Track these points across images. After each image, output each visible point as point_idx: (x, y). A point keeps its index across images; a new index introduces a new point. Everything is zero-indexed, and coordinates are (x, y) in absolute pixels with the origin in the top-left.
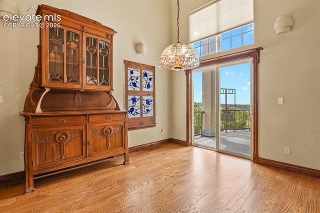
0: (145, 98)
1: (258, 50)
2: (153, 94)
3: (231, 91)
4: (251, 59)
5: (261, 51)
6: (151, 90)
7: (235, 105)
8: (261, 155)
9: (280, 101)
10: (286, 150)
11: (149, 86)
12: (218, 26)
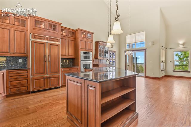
0: (113, 61)
1: (146, 49)
2: (115, 59)
3: (138, 58)
4: (144, 51)
5: (147, 49)
6: (114, 58)
7: (140, 64)
8: (147, 76)
9: (151, 62)
10: (153, 74)
11: (114, 57)
12: (135, 41)
